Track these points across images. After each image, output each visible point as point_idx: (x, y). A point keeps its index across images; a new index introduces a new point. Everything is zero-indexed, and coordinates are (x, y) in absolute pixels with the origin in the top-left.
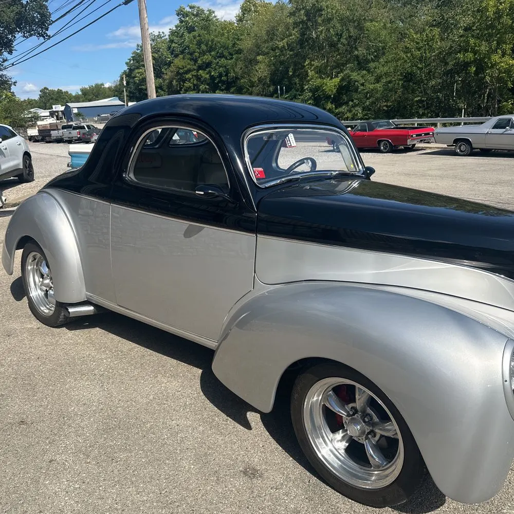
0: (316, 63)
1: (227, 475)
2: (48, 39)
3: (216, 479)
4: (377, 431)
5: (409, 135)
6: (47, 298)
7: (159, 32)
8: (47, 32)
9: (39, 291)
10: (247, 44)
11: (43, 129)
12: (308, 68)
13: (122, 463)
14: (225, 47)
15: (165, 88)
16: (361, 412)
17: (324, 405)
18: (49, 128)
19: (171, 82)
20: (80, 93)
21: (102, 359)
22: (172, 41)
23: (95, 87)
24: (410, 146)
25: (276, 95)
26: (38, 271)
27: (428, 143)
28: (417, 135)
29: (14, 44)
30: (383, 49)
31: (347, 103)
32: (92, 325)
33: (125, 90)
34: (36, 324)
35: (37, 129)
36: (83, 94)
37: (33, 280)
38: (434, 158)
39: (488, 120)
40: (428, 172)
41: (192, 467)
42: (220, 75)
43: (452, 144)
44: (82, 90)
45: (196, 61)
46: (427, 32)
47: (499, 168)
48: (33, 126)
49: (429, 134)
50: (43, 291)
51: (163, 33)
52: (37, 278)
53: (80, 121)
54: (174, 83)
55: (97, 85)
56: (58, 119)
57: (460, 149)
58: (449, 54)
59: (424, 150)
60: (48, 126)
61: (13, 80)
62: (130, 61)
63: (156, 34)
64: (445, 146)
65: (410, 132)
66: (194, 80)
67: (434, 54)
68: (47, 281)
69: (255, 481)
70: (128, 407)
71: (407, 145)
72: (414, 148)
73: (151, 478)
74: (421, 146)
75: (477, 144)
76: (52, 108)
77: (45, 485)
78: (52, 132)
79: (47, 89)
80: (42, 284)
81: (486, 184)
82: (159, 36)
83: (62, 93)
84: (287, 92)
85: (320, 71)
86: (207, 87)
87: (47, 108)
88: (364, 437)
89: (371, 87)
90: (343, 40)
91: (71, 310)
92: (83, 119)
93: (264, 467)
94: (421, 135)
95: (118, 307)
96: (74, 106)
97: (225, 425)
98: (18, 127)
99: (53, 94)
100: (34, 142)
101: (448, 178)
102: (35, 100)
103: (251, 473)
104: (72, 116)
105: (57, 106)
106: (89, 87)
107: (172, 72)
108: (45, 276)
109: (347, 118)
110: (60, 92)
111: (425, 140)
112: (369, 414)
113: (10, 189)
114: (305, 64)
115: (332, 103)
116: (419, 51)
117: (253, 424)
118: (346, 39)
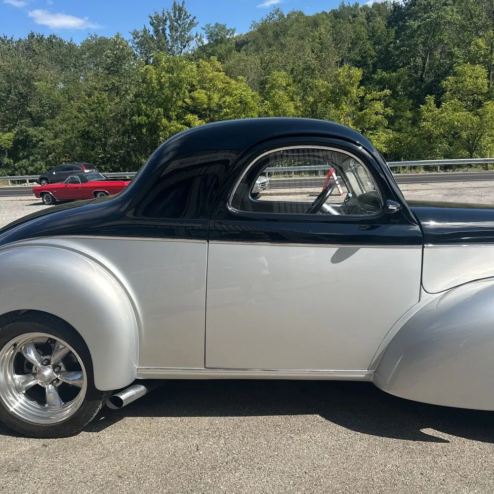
31: (27, 158)
118: (15, 95)
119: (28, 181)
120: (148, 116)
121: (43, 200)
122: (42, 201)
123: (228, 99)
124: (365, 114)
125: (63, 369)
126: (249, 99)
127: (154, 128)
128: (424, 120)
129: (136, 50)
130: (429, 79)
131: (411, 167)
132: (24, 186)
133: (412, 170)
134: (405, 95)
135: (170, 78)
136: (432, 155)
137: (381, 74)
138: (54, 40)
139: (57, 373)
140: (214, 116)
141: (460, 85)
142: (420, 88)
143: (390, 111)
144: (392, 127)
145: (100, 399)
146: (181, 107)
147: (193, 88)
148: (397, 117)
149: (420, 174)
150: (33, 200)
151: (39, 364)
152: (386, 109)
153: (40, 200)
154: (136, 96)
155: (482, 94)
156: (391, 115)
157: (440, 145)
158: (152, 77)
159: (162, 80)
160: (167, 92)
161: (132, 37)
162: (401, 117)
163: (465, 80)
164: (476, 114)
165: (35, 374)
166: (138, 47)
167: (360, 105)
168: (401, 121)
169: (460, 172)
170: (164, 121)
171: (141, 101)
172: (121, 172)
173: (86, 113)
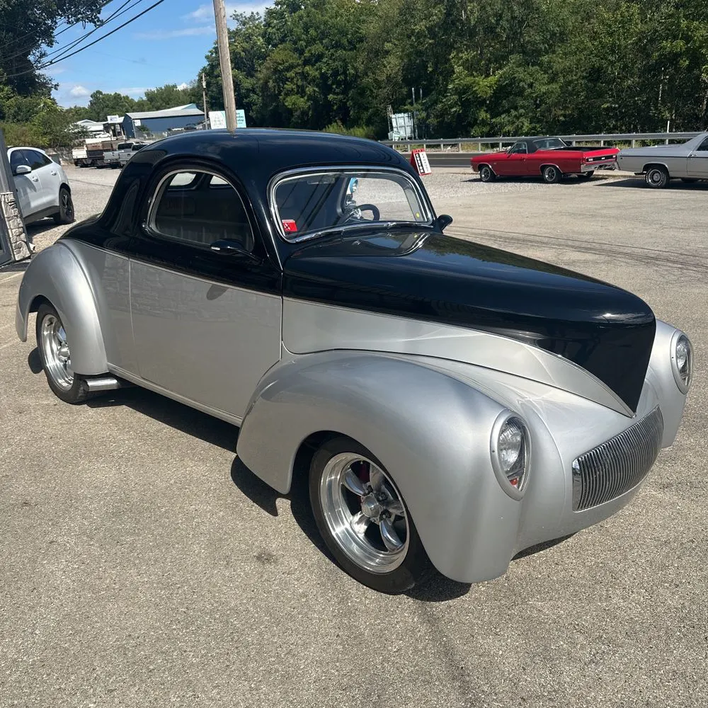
0: (464, 56)
1: (238, 560)
2: (100, 26)
3: (225, 562)
4: (391, 510)
5: (584, 159)
6: (66, 369)
7: (252, 13)
8: (98, 15)
9: (57, 362)
10: (371, 28)
11: (95, 149)
12: (454, 62)
13: (127, 545)
14: (343, 33)
15: (258, 90)
16: (376, 490)
17: (343, 485)
18: (101, 148)
19: (266, 82)
20: (145, 98)
21: (124, 440)
22: (268, 25)
23: (165, 90)
24: (585, 175)
25: (410, 101)
26: (56, 338)
27: (611, 169)
28: (594, 159)
29: (55, 32)
30: (561, 34)
31: (508, 111)
32: (118, 403)
33: (204, 94)
34: (53, 400)
35: (86, 149)
36: (148, 100)
37: (50, 348)
38: (616, 190)
39: (695, 135)
40: (602, 211)
41: (203, 551)
42: (336, 73)
43: (641, 172)
44: (147, 94)
45: (301, 52)
46: (623, 9)
47: (700, 205)
48: (80, 145)
49: (611, 157)
50: (62, 361)
51: (258, 13)
52: (55, 347)
53: (145, 138)
54: (271, 84)
55: (167, 87)
56: (114, 135)
57: (652, 178)
58: (652, 41)
59: (606, 179)
60: (101, 145)
61: (54, 83)
62: (212, 54)
63: (248, 15)
64: (632, 174)
65: (586, 155)
66: (298, 80)
67: (632, 41)
68: (65, 350)
69: (267, 566)
70: (144, 491)
71: (580, 172)
72: (592, 177)
73: (156, 561)
74: (602, 174)
75: (676, 172)
76: (107, 120)
77: (43, 565)
78: (105, 154)
79: (101, 93)
80: (60, 353)
81: (676, 228)
82: (252, 18)
83: (121, 99)
84: (425, 95)
85: (471, 67)
86: (317, 89)
87: (101, 119)
88: (378, 518)
89: (544, 89)
90: (504, 23)
91: (90, 383)
92: (148, 135)
93: (280, 552)
94: (600, 159)
95: (142, 380)
96: (137, 117)
97: (249, 510)
98: (60, 146)
99: (108, 100)
100: (82, 167)
101: (625, 219)
102: (84, 108)
103: (264, 558)
104: (134, 130)
105: (113, 116)
106: (157, 90)
107: (268, 69)
108: (63, 343)
109: (509, 132)
110: (117, 96)
111: (606, 166)
112: (384, 493)
113: (43, 233)
114: (450, 57)
115: (486, 111)
116: (611, 36)
117: (280, 511)
118: (507, 21)
119: (501, 144)
121: (481, 175)
122: (478, 177)
150: (470, 174)
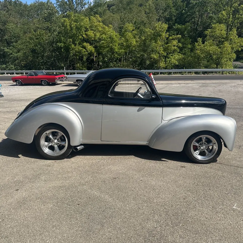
5: (56, 78)
27: (63, 81)
28: (59, 78)
43: (75, 82)
49: (63, 77)
57: (79, 84)
59: (62, 84)
64: (73, 82)
103: (183, 167)
112: (205, 143)
119: (5, 73)
120: (65, 43)
121: (16, 83)
123: (104, 36)
124: (169, 46)
125: (60, 140)
126: (114, 37)
127: (67, 49)
128: (196, 50)
129: (58, 8)
130: (200, 29)
131: (188, 72)
132: (4, 76)
133: (189, 74)
134: (188, 37)
135: (76, 25)
136: (199, 66)
137: (177, 26)
138: (17, 2)
139: (58, 141)
140: (97, 44)
141: (213, 34)
142: (196, 33)
143: (180, 45)
144: (181, 52)
145: (71, 149)
146: (81, 39)
147: (87, 30)
148: (184, 47)
149: (192, 75)
150: (11, 83)
151: (53, 139)
152: (179, 44)
153: (15, 83)
154: (59, 33)
155: (223, 38)
156: (181, 47)
157: (203, 62)
158: (67, 24)
159: (72, 26)
160: (74, 31)
161: (56, 2)
162: (186, 47)
163: (216, 31)
164: (220, 48)
165: (52, 142)
166: (59, 7)
167: (167, 41)
168: (185, 49)
169: (211, 75)
170: (73, 46)
171: (61, 36)
172: (51, 70)
173: (34, 40)
